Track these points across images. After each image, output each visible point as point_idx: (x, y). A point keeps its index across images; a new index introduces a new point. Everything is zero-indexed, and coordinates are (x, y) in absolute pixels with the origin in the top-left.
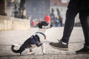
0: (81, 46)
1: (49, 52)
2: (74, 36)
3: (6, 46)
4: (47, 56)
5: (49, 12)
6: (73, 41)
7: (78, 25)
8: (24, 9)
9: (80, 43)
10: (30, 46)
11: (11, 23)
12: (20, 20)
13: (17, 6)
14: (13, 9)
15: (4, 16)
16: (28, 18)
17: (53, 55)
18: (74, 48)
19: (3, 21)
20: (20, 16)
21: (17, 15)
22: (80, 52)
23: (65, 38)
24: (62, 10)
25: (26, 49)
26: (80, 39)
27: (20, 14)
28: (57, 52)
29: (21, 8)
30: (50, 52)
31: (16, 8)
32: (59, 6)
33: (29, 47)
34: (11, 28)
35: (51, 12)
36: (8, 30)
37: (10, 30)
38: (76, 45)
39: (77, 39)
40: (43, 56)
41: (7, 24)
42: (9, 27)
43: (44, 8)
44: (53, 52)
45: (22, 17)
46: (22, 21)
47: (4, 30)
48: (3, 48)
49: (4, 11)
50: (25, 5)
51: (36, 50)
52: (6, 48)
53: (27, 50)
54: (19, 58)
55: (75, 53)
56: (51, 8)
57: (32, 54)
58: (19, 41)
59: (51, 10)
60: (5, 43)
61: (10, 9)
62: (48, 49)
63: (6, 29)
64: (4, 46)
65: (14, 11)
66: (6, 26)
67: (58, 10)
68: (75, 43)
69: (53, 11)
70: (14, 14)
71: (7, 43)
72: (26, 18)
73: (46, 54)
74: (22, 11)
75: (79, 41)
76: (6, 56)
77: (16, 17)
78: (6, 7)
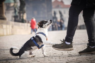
0: (84, 47)
1: (50, 54)
2: (78, 38)
3: (5, 51)
4: (48, 58)
5: (51, 15)
6: (77, 43)
7: (82, 27)
8: (24, 13)
9: (84, 45)
10: (30, 48)
11: (11, 27)
12: (21, 24)
13: (17, 9)
14: (13, 13)
15: (3, 21)
16: (28, 22)
17: (54, 57)
18: (77, 50)
19: (2, 26)
20: (21, 20)
21: (17, 19)
22: (83, 53)
23: (69, 37)
24: (65, 13)
25: (25, 52)
26: (84, 40)
27: (20, 18)
28: (58, 54)
29: (21, 12)
30: (52, 54)
31: (15, 12)
32: (62, 8)
33: (29, 50)
34: (11, 33)
35: (53, 15)
36: (7, 35)
37: (10, 35)
38: (80, 46)
39: (80, 41)
40: (44, 58)
41: (7, 28)
42: (9, 31)
43: (46, 11)
44: (55, 55)
45: (23, 21)
46: (22, 25)
47: (3, 35)
48: (2, 53)
49: (3, 15)
50: (25, 9)
51: (37, 53)
52: (4, 52)
53: (27, 53)
54: (18, 61)
55: (78, 54)
56: (53, 10)
57: (32, 57)
58: (19, 45)
59: (53, 13)
60: (4, 48)
61: (9, 13)
62: (49, 52)
63: (5, 34)
64: (2, 51)
65: (14, 15)
66: (5, 30)
67: (60, 13)
68: (78, 44)
69: (55, 13)
70: (13, 19)
71: (6, 48)
72: (27, 22)
73: (47, 56)
74: (22, 15)
75: (83, 43)
76: (5, 60)
77: (15, 21)
78: (4, 11)
